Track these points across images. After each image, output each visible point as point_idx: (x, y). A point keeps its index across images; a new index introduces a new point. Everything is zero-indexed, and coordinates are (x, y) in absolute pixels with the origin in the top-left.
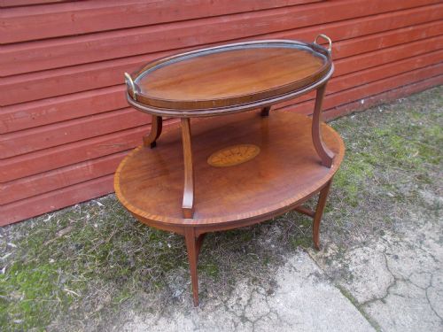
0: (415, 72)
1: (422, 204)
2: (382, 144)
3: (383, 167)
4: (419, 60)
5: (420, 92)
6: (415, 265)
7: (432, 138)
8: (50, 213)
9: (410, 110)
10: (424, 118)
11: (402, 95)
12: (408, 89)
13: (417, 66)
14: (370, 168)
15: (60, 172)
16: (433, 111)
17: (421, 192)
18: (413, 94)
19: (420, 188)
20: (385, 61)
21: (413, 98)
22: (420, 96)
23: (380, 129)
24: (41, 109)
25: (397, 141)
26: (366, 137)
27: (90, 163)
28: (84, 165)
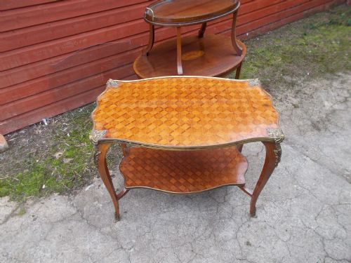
0: (275, 15)
1: (285, 82)
2: (262, 57)
3: (263, 68)
4: (277, 6)
5: (279, 27)
6: (284, 107)
7: (287, 52)
8: (81, 107)
9: (275, 38)
10: (283, 41)
11: (269, 30)
12: (272, 26)
13: (276, 11)
14: (256, 69)
15: (87, 80)
16: (287, 37)
17: (284, 77)
18: (275, 29)
19: (284, 75)
20: (259, 7)
21: (275, 31)
22: (279, 30)
23: (259, 50)
24: (79, 39)
25: (269, 54)
26: (252, 54)
27: (102, 75)
28: (99, 76)
